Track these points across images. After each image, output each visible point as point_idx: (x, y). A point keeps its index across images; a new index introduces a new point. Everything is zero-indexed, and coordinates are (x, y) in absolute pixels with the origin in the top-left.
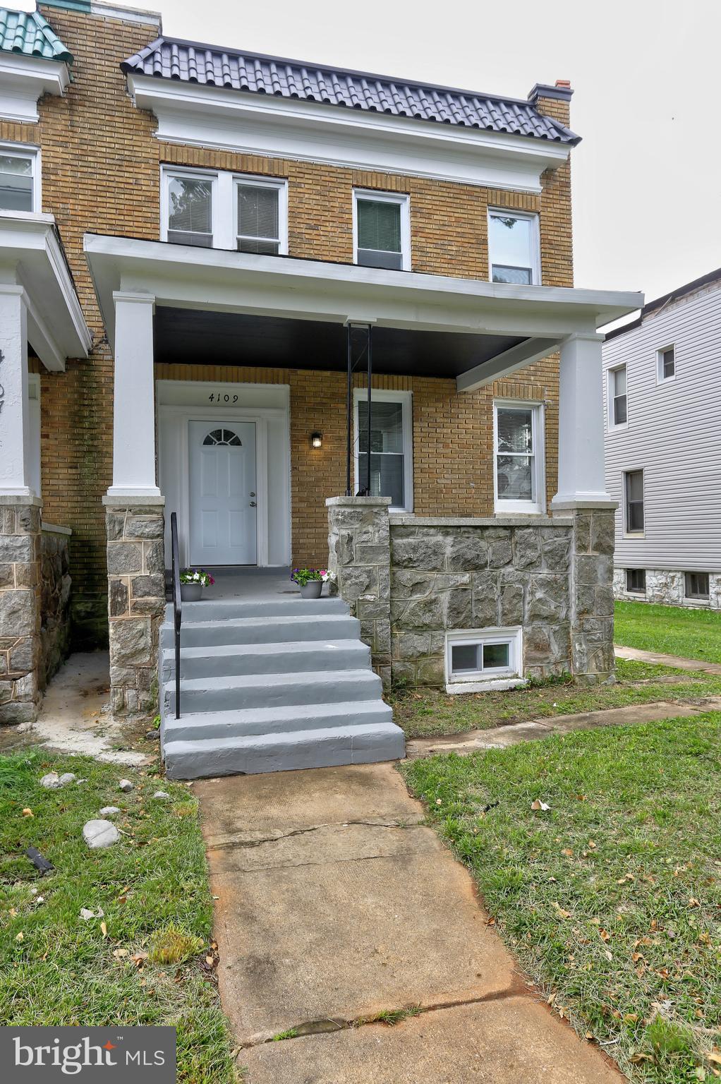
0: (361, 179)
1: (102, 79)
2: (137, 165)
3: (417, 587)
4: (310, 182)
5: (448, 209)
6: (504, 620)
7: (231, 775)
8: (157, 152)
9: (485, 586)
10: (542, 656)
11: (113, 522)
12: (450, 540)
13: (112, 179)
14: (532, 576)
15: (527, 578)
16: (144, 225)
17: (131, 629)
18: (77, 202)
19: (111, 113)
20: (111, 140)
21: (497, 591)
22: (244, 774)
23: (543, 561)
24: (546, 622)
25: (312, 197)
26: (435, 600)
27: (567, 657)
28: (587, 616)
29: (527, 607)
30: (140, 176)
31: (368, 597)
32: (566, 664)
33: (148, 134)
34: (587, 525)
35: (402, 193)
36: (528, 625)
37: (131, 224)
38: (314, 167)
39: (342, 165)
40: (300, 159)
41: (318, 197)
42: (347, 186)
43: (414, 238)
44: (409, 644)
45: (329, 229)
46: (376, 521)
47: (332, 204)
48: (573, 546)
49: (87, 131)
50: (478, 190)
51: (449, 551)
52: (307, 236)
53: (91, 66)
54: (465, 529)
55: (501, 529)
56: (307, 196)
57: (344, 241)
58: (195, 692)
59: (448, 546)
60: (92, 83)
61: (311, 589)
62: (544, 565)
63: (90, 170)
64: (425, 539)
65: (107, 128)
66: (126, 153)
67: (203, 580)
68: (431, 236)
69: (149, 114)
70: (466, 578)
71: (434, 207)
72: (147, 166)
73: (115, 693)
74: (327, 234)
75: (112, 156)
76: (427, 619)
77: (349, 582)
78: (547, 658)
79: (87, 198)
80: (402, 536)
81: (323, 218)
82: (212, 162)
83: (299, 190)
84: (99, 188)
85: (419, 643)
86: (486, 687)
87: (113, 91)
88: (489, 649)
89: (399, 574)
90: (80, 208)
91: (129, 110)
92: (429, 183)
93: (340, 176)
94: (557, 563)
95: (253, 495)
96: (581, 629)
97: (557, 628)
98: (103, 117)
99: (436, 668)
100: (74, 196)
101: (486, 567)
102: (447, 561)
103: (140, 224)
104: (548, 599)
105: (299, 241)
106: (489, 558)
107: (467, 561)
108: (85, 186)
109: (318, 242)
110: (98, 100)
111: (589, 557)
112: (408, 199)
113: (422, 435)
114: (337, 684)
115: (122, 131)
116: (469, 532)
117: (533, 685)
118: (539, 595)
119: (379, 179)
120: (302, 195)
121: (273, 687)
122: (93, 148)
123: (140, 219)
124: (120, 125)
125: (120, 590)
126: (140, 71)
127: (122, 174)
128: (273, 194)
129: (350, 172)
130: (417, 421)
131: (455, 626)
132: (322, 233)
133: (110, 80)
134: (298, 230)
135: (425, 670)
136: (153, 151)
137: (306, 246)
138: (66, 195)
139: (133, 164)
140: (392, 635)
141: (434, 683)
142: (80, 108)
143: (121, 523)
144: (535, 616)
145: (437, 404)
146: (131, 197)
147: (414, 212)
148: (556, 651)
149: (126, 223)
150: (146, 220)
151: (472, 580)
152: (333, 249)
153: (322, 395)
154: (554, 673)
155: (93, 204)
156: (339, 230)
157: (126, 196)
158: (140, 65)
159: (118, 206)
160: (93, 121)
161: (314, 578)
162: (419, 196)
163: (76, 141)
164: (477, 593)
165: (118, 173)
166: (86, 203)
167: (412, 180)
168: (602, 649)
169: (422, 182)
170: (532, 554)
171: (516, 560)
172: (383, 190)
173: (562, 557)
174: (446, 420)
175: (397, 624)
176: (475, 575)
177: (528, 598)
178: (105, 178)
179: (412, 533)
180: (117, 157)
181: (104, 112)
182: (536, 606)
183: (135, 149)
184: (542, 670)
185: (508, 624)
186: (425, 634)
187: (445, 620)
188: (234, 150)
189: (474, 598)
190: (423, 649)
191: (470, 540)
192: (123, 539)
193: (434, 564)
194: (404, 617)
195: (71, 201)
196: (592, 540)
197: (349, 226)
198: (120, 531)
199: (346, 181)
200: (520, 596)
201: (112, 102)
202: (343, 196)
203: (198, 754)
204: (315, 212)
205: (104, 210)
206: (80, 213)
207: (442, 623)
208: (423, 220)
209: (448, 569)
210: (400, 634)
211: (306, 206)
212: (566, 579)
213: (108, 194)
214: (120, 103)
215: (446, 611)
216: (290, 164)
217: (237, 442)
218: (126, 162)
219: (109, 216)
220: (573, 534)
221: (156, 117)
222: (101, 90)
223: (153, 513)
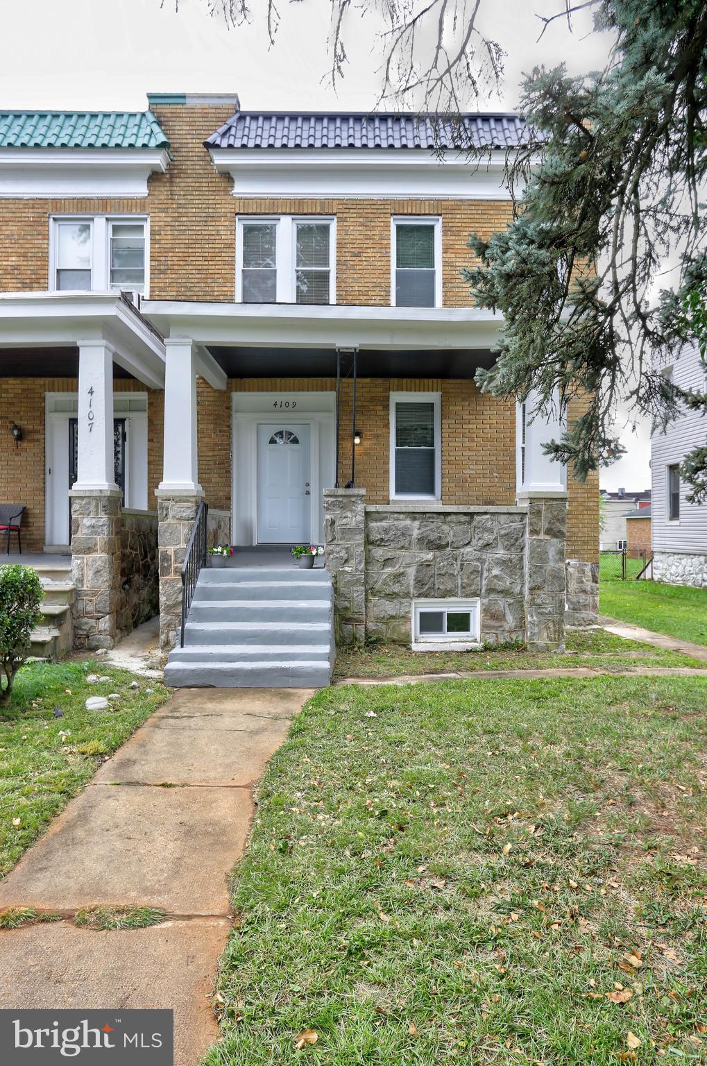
0: (397, 207)
1: (194, 154)
2: (218, 219)
3: (387, 562)
4: (355, 215)
5: (477, 225)
6: (463, 592)
7: (205, 687)
8: (233, 206)
9: (446, 563)
10: (497, 624)
11: (162, 508)
12: (417, 524)
13: (200, 233)
14: (489, 556)
15: (484, 557)
16: (223, 267)
17: (173, 586)
18: (175, 254)
19: (200, 180)
20: (200, 202)
21: (457, 567)
22: (214, 687)
23: (500, 543)
24: (501, 596)
25: (356, 228)
26: (403, 573)
27: (521, 627)
28: (538, 592)
29: (484, 582)
30: (220, 228)
31: (347, 569)
32: (520, 633)
33: (226, 192)
34: (539, 512)
35: (435, 215)
36: (485, 598)
37: (213, 267)
38: (358, 202)
39: (381, 197)
40: (347, 197)
41: (361, 228)
42: (386, 215)
43: (445, 255)
44: (381, 608)
45: (370, 255)
46: (354, 508)
47: (372, 232)
48: (527, 530)
49: (182, 197)
50: (505, 203)
51: (416, 533)
52: (351, 263)
53: (184, 146)
54: (430, 515)
55: (462, 515)
56: (351, 228)
57: (383, 263)
58: (196, 630)
59: (415, 528)
60: (186, 158)
61: (304, 561)
62: (500, 546)
63: (184, 228)
64: (396, 523)
65: (197, 193)
66: (210, 210)
67: (225, 552)
68: (460, 251)
69: (227, 176)
70: (430, 556)
71: (463, 225)
72: (226, 219)
73: (163, 633)
74: (368, 259)
75: (200, 215)
76: (396, 588)
77: (332, 556)
78: (502, 626)
79: (181, 250)
80: (376, 521)
81: (365, 246)
82: (276, 208)
83: (345, 224)
84: (190, 241)
85: (389, 608)
86: (446, 648)
87: (201, 163)
88: (451, 617)
89: (373, 551)
90: (176, 259)
91: (213, 176)
92: (459, 203)
93: (380, 207)
94: (512, 545)
95: (308, 485)
96: (533, 602)
97: (512, 601)
98: (194, 184)
99: (403, 629)
100: (172, 250)
101: (448, 546)
102: (414, 542)
103: (219, 267)
104: (504, 576)
105: (344, 267)
106: (450, 539)
107: (430, 542)
108: (180, 241)
109: (361, 267)
110: (190, 171)
111: (541, 540)
112: (441, 220)
113: (450, 430)
114: (296, 631)
115: (207, 193)
116: (433, 518)
117: (487, 649)
118: (496, 572)
119: (414, 204)
120: (347, 228)
121: (250, 631)
122: (186, 210)
123: (220, 263)
124: (206, 189)
125: (166, 558)
126: (218, 146)
127: (207, 228)
128: (325, 230)
129: (389, 202)
130: (446, 418)
131: (419, 596)
132: (364, 259)
133: (199, 154)
134: (344, 259)
135: (394, 631)
136: (230, 206)
137: (351, 271)
138: (167, 250)
139: (215, 219)
140: (367, 600)
141: (401, 641)
142: (178, 180)
143: (167, 509)
144: (491, 590)
145: (463, 403)
146: (214, 246)
147: (445, 232)
148: (510, 621)
149: (210, 267)
150: (225, 263)
151: (435, 558)
152: (373, 272)
153: (362, 399)
154: (508, 640)
155: (186, 255)
156: (379, 255)
157: (210, 246)
158: (218, 142)
159: (204, 254)
160: (186, 188)
161: (306, 552)
162: (450, 216)
163: (174, 206)
164: (439, 568)
165: (204, 228)
166: (180, 254)
167: (443, 203)
168: (553, 621)
169: (453, 203)
170: (488, 537)
171: (474, 542)
172: (419, 215)
173: (517, 540)
174: (471, 417)
175: (371, 591)
176: (438, 553)
177: (485, 574)
178: (195, 232)
179: (385, 518)
180: (203, 215)
181: (194, 180)
182: (492, 581)
183: (217, 206)
184: (497, 637)
185: (467, 596)
186: (395, 601)
187: (412, 590)
188: (292, 197)
189: (436, 573)
190: (393, 613)
191: (434, 524)
192: (169, 521)
193: (402, 544)
194: (378, 586)
195: (171, 254)
196: (544, 525)
197: (388, 250)
198: (167, 515)
199: (386, 211)
200: (477, 572)
201: (200, 171)
202: (382, 224)
203: (184, 670)
204: (358, 241)
205: (194, 259)
206: (176, 263)
207: (409, 593)
208: (454, 238)
209: (414, 548)
210: (374, 600)
211: (351, 237)
212: (521, 559)
213: (197, 246)
214: (206, 172)
215: (412, 582)
216: (338, 202)
217: (295, 441)
218: (211, 218)
219: (197, 263)
220: (527, 520)
221: (233, 179)
222: (192, 163)
223: (188, 501)
